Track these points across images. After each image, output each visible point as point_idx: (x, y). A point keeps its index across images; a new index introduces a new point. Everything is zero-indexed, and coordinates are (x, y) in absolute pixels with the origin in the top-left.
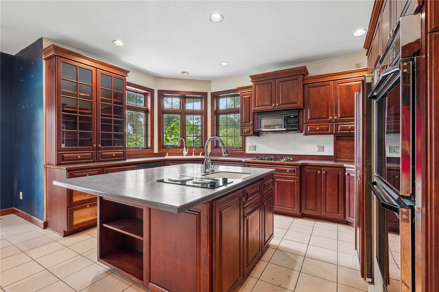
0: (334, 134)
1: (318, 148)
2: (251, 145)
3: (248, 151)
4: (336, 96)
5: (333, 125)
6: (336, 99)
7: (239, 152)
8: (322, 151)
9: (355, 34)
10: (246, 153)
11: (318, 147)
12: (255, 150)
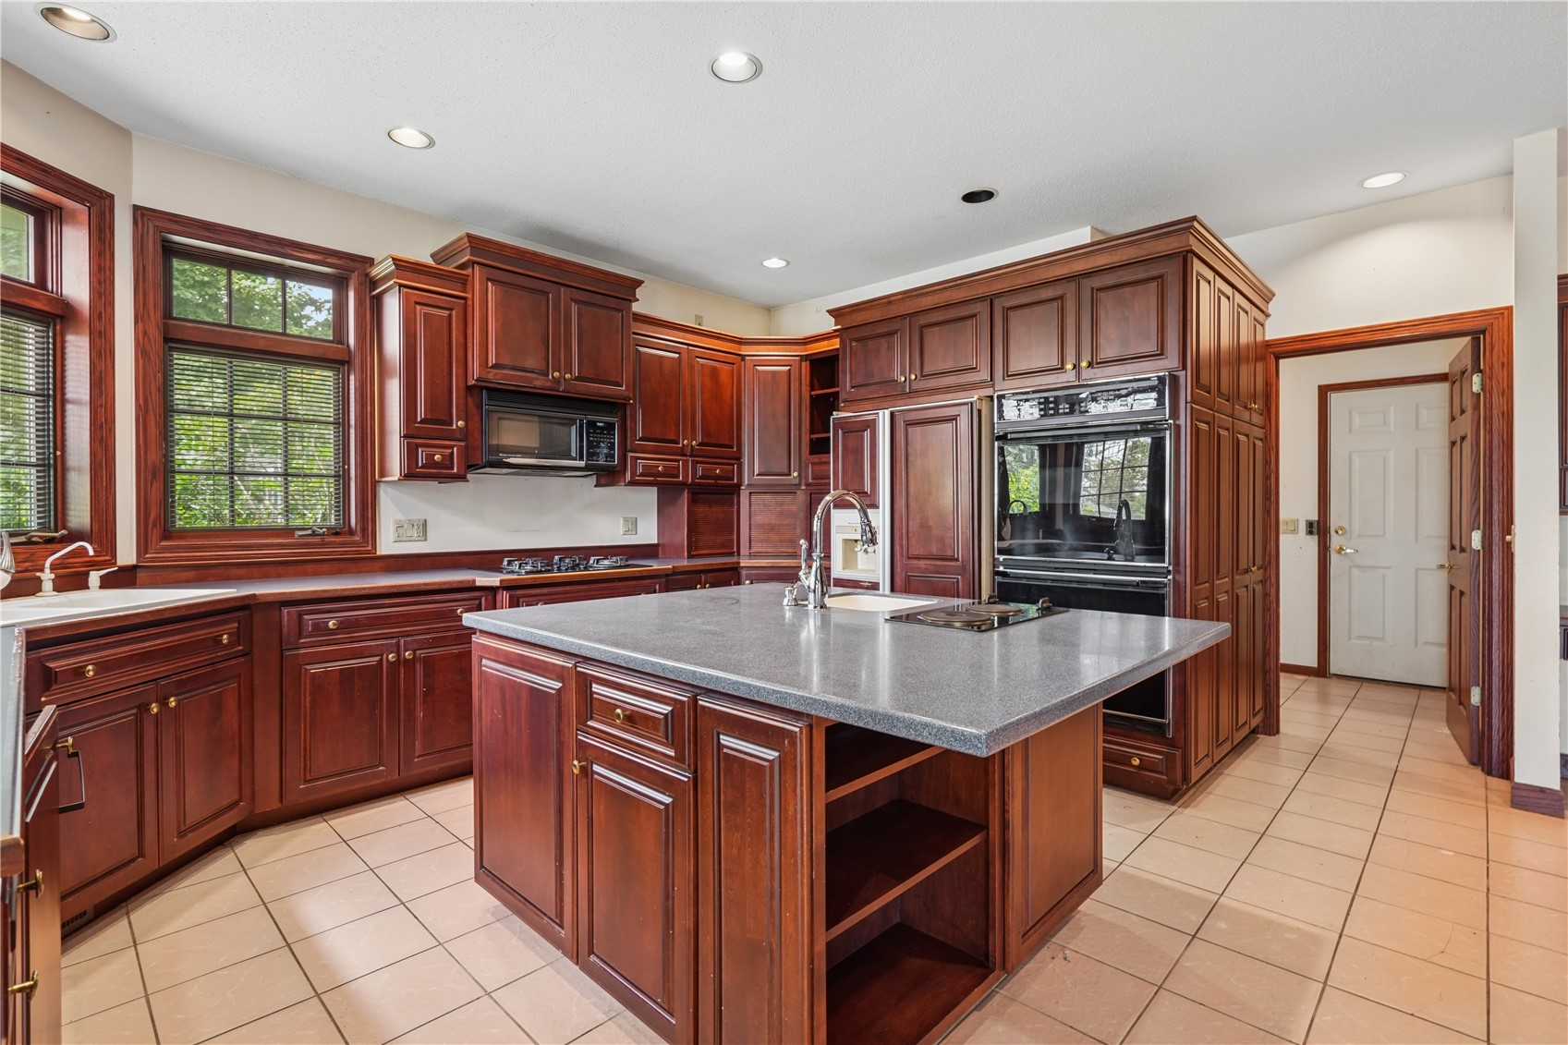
0: (690, 485)
1: (625, 525)
2: (402, 518)
3: (388, 544)
4: (693, 387)
5: (687, 461)
6: (693, 396)
7: (346, 553)
8: (634, 532)
9: (766, 263)
10: (378, 553)
11: (626, 520)
12: (426, 540)
